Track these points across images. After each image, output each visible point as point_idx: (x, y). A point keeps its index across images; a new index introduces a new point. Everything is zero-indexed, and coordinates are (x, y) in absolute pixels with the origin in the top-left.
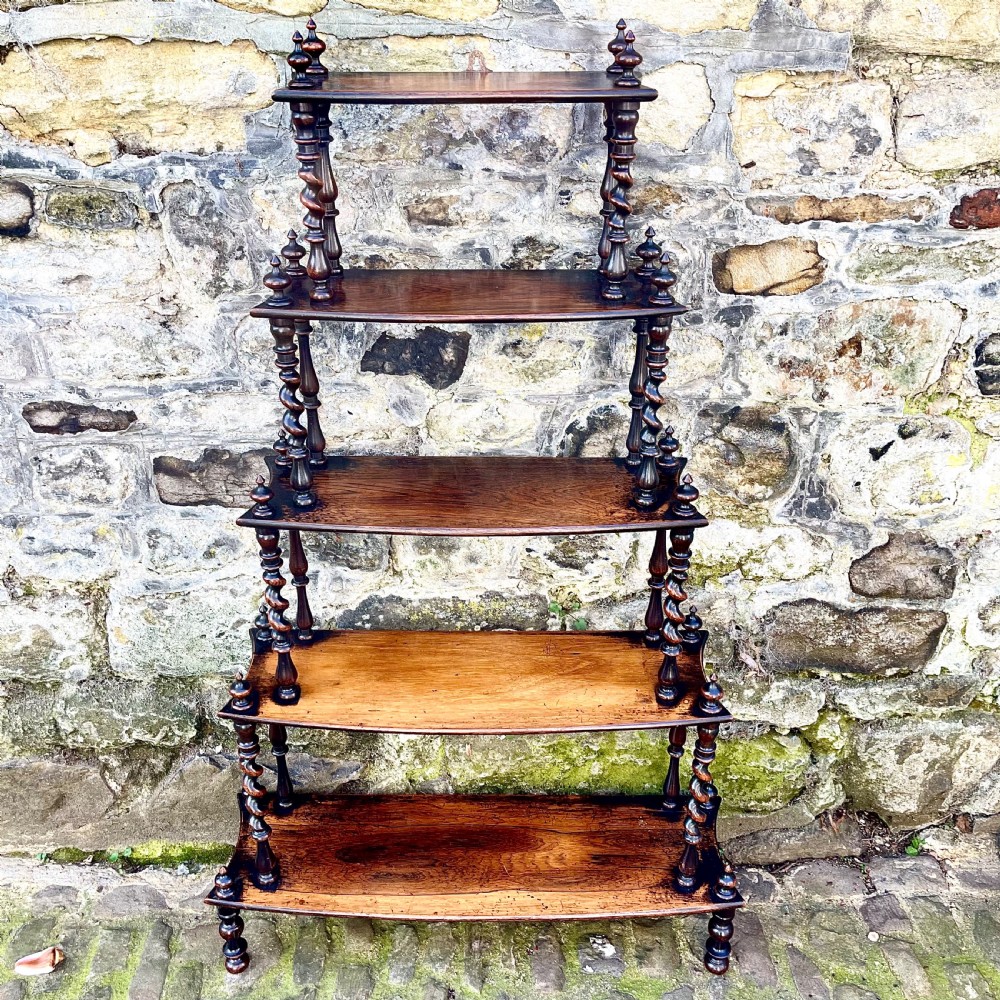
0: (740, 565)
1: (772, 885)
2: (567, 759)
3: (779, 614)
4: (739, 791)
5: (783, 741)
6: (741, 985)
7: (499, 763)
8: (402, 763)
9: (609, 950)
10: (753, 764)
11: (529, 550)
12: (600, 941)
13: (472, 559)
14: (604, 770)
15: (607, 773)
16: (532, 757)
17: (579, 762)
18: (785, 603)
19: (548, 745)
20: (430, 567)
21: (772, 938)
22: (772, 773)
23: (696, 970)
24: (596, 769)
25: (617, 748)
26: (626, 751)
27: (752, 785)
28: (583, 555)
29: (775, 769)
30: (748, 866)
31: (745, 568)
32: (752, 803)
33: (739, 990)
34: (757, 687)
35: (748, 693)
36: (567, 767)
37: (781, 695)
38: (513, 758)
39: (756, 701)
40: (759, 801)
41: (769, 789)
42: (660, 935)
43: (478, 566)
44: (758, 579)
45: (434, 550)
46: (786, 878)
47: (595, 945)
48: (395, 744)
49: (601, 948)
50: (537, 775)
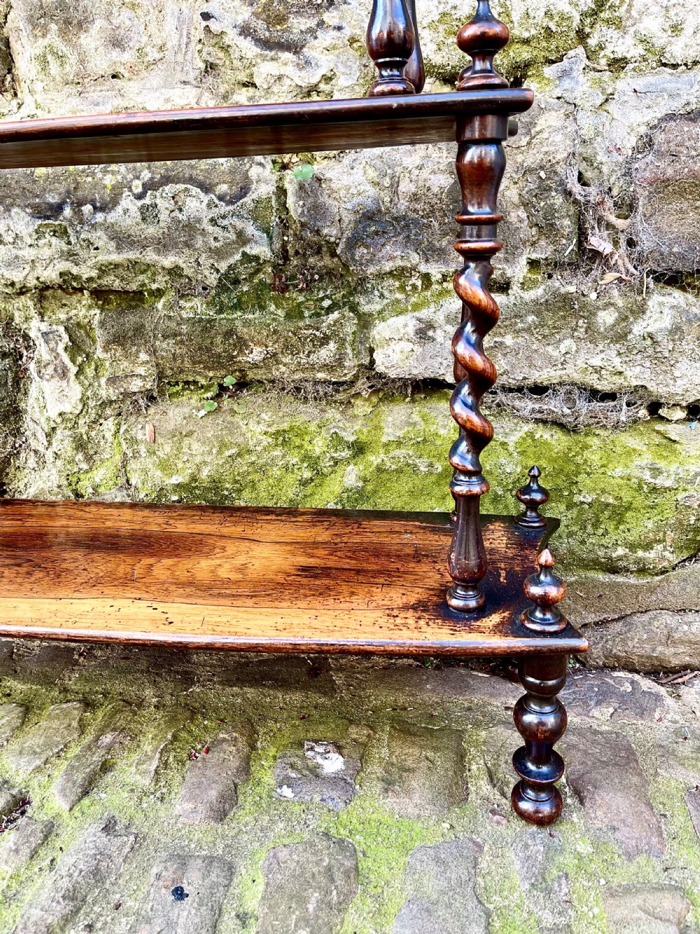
0: (582, 36)
1: (658, 698)
2: (306, 458)
3: (659, 138)
4: (596, 525)
5: (673, 431)
6: (584, 848)
7: (198, 460)
8: (57, 456)
9: (333, 764)
10: (619, 471)
11: (206, 16)
12: (320, 749)
13: (117, 43)
14: (365, 481)
15: (369, 487)
16: (249, 452)
17: (326, 464)
18: (671, 117)
19: (272, 430)
20: (54, 67)
21: (656, 774)
22: (654, 489)
23: (493, 812)
24: (351, 476)
25: (384, 439)
26: (399, 443)
27: (619, 513)
28: (298, 24)
29: (660, 481)
30: (614, 669)
31: (592, 42)
32: (621, 551)
33: (580, 857)
34: (620, 303)
35: (606, 318)
36: (307, 474)
37: (666, 322)
38: (220, 452)
39: (619, 336)
40: (632, 547)
41: (650, 525)
42: (435, 749)
43: (128, 56)
44: (618, 64)
45: (53, 27)
46: (683, 690)
47: (310, 754)
48: (43, 420)
49: (319, 760)
50: (262, 486)
